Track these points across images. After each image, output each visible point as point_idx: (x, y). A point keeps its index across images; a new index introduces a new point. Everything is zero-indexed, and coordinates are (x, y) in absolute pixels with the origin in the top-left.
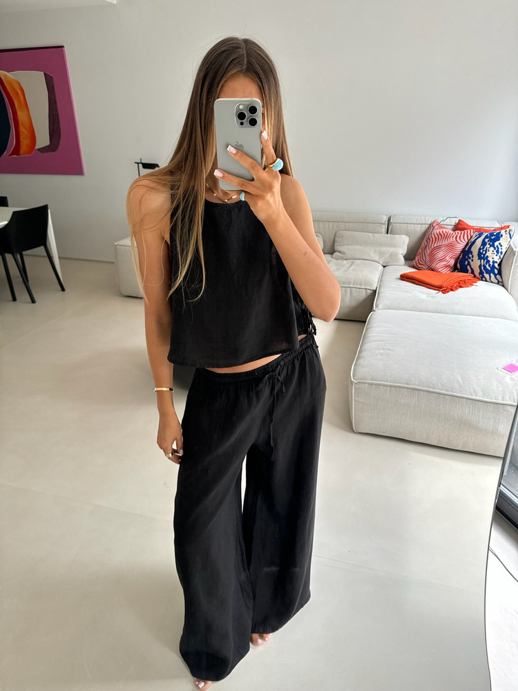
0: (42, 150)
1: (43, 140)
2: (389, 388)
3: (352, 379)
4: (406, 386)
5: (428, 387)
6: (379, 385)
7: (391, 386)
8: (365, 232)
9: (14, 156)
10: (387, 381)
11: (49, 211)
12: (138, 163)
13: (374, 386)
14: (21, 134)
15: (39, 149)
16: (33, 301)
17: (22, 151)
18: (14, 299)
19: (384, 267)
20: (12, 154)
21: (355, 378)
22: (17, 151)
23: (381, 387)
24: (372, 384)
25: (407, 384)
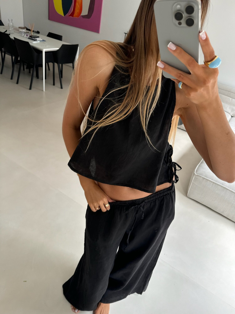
0: (84, 17)
1: (85, 12)
2: (212, 183)
3: (195, 173)
4: (221, 185)
5: (233, 189)
6: (208, 180)
7: (214, 183)
8: (228, 96)
9: (71, 17)
10: (212, 180)
11: (79, 47)
12: (126, 34)
13: (205, 179)
14: (76, 6)
15: (82, 16)
16: (62, 88)
17: (75, 15)
18: (54, 84)
19: (232, 117)
20: (69, 16)
21: (197, 172)
22: (72, 14)
23: (209, 181)
24: (204, 178)
25: (222, 184)
